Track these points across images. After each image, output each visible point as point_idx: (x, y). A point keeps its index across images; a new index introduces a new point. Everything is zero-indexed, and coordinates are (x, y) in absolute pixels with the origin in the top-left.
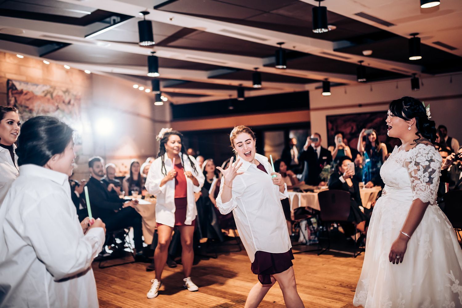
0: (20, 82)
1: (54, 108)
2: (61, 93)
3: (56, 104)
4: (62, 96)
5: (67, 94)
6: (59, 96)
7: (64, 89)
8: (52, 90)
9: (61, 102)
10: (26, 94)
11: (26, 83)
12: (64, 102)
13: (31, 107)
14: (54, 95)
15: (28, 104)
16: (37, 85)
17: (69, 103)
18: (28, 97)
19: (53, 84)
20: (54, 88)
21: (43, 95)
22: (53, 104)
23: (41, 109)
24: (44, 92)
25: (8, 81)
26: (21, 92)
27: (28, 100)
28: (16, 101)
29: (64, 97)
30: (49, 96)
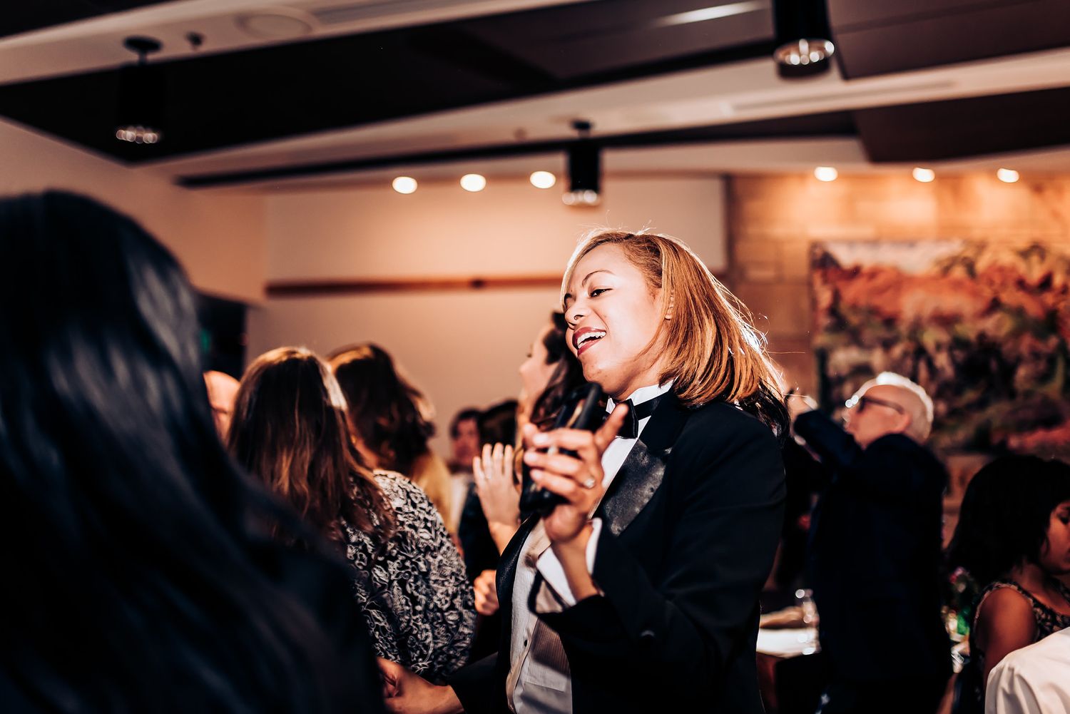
0: (851, 243)
1: (980, 305)
2: (1007, 258)
3: (988, 293)
4: (1013, 269)
5: (1035, 259)
6: (1001, 270)
7: (1022, 244)
8: (970, 254)
9: (1011, 283)
10: (873, 274)
11: (874, 242)
12: (1021, 284)
13: (888, 309)
14: (982, 265)
15: (878, 301)
16: (911, 243)
17: (1046, 283)
18: (879, 281)
19: (977, 234)
20: (981, 247)
21: (935, 270)
22: (975, 294)
23: (928, 310)
24: (938, 262)
25: (815, 245)
26: (855, 272)
27: (881, 291)
28: (837, 296)
29: (1022, 267)
30: (959, 272)
